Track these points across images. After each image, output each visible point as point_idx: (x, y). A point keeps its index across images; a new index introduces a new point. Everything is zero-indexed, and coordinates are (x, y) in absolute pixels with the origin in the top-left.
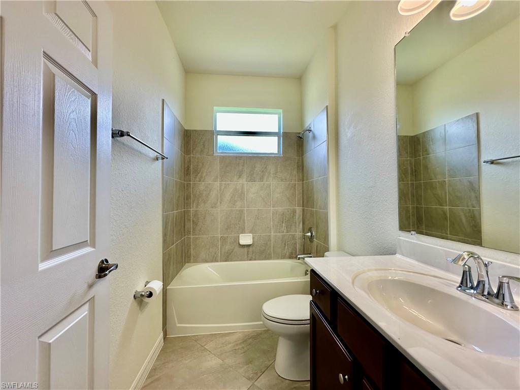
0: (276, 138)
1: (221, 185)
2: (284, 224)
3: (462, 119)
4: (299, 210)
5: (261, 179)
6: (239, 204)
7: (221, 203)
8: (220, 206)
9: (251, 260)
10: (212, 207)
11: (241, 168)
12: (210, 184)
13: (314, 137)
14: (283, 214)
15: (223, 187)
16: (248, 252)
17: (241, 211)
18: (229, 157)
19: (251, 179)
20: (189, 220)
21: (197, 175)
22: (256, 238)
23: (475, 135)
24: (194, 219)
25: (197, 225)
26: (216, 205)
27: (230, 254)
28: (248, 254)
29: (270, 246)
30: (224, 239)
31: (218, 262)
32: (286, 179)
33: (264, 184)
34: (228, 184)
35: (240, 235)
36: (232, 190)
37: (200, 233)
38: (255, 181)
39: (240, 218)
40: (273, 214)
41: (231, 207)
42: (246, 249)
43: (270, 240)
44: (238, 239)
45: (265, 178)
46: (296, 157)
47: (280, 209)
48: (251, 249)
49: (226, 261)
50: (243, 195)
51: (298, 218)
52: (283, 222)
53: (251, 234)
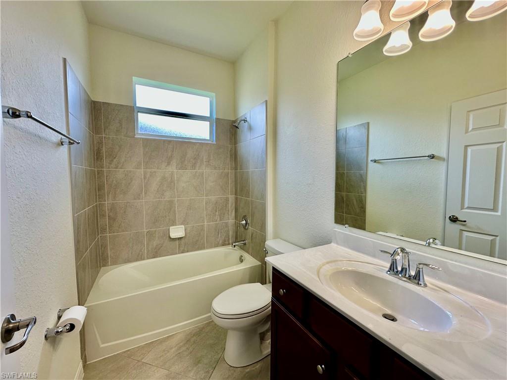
0: (207, 124)
1: (145, 173)
2: (217, 213)
3: (358, 125)
4: (231, 198)
5: (194, 166)
6: (168, 194)
7: (146, 193)
8: (145, 196)
9: (182, 252)
10: (135, 199)
11: (170, 154)
12: (130, 172)
13: (250, 128)
14: (217, 203)
15: (148, 175)
16: (179, 245)
17: (171, 202)
18: (155, 140)
19: (182, 166)
20: (104, 216)
21: (112, 161)
22: (189, 229)
23: (366, 139)
24: (111, 214)
25: (114, 220)
26: (139, 195)
27: (159, 249)
28: (179, 247)
29: (204, 236)
30: (150, 235)
31: (144, 259)
32: (219, 168)
33: (196, 172)
34: (155, 172)
35: (171, 228)
36: (158, 179)
37: (120, 230)
38: (186, 169)
39: (171, 209)
40: (206, 204)
41: (159, 198)
42: (177, 242)
43: (203, 230)
44: (168, 232)
45: (198, 166)
46: (229, 145)
47: (213, 198)
48: (183, 241)
49: (154, 258)
50: (172, 184)
51: (231, 206)
52: (216, 211)
53: (183, 226)
